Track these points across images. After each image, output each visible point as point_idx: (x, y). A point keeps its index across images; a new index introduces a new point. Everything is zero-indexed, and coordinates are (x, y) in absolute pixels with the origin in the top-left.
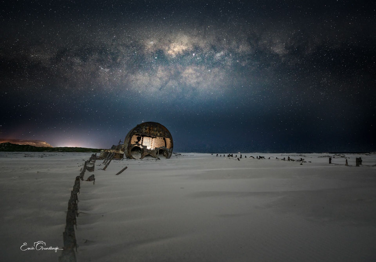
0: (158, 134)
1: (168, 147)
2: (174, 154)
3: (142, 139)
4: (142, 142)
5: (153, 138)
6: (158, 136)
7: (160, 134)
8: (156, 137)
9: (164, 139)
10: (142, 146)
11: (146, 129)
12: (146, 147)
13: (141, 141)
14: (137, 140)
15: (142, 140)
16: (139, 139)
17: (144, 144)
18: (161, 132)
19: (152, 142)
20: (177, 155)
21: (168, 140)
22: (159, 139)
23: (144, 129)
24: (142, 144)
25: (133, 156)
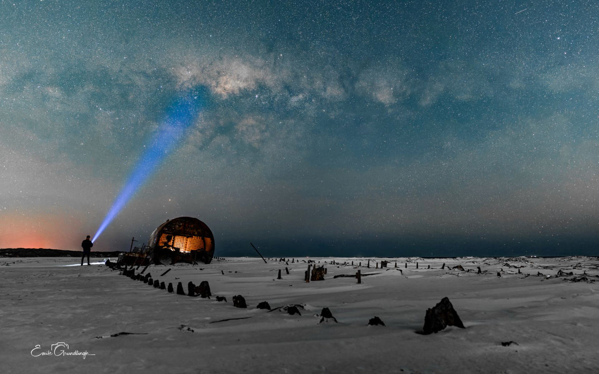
0: (195, 233)
1: (207, 249)
2: (215, 259)
3: (174, 238)
4: (173, 243)
5: (187, 237)
6: (195, 235)
7: (198, 233)
8: (191, 237)
9: (203, 239)
10: (173, 248)
11: (180, 226)
12: (179, 249)
13: (172, 241)
14: (166, 241)
15: (174, 241)
16: (169, 239)
17: (176, 246)
18: (199, 231)
19: (186, 243)
20: (219, 260)
21: (208, 240)
22: (196, 238)
23: (177, 226)
24: (173, 245)
25: (161, 261)
